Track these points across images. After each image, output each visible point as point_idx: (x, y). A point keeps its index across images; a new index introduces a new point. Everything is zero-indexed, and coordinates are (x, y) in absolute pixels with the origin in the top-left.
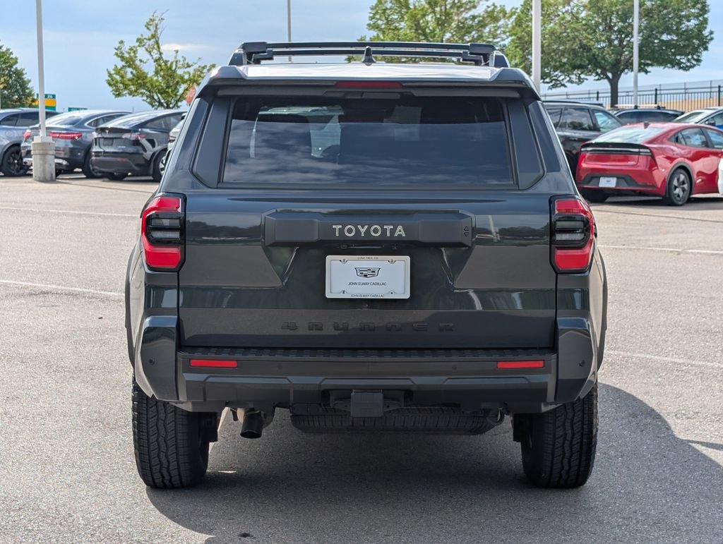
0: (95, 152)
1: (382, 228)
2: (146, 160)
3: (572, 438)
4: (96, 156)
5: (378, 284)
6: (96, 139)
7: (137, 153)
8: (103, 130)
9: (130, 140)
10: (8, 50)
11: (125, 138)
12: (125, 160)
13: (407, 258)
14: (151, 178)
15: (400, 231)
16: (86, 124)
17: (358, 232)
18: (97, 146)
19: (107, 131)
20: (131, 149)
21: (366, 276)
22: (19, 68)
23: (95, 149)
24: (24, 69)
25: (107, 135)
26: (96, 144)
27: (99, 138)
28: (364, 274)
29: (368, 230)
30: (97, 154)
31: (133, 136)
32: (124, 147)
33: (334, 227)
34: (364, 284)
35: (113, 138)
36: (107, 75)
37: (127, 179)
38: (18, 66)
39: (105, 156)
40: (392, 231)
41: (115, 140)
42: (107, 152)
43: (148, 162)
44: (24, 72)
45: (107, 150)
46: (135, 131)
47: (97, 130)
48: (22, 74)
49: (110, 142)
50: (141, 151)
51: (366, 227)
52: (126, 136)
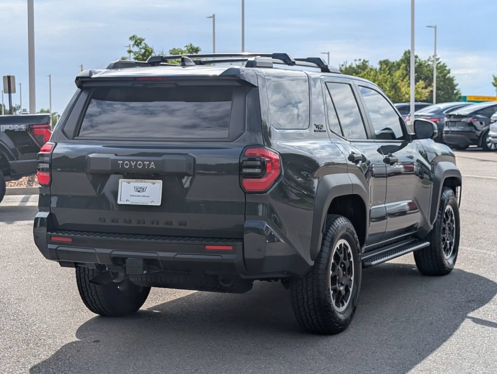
0: (445, 131)
1: (143, 163)
2: (477, 136)
3: (308, 300)
4: (446, 134)
5: (145, 196)
6: (446, 122)
7: (471, 132)
8: (450, 116)
9: (466, 123)
10: (444, 64)
11: (464, 122)
12: (463, 136)
13: (161, 181)
14: (481, 149)
15: (152, 165)
16: (444, 112)
17: (131, 165)
18: (447, 127)
19: (452, 117)
20: (468, 129)
21: (139, 191)
22: (451, 76)
23: (446, 129)
24: (454, 77)
25: (452, 119)
26: (446, 126)
27: (449, 122)
28: (139, 190)
29: (136, 164)
30: (447, 132)
31: (469, 120)
32: (462, 127)
33: (119, 162)
34: (138, 196)
35: (455, 122)
36: (493, 79)
37: (468, 149)
38: (451, 75)
39: (451, 134)
40: (149, 165)
41: (457, 123)
42: (453, 131)
43: (479, 137)
44: (454, 79)
45: (452, 130)
46: (470, 117)
47: (447, 116)
48: (453, 80)
49: (454, 123)
50: (474, 130)
51: (135, 162)
52: (464, 120)
